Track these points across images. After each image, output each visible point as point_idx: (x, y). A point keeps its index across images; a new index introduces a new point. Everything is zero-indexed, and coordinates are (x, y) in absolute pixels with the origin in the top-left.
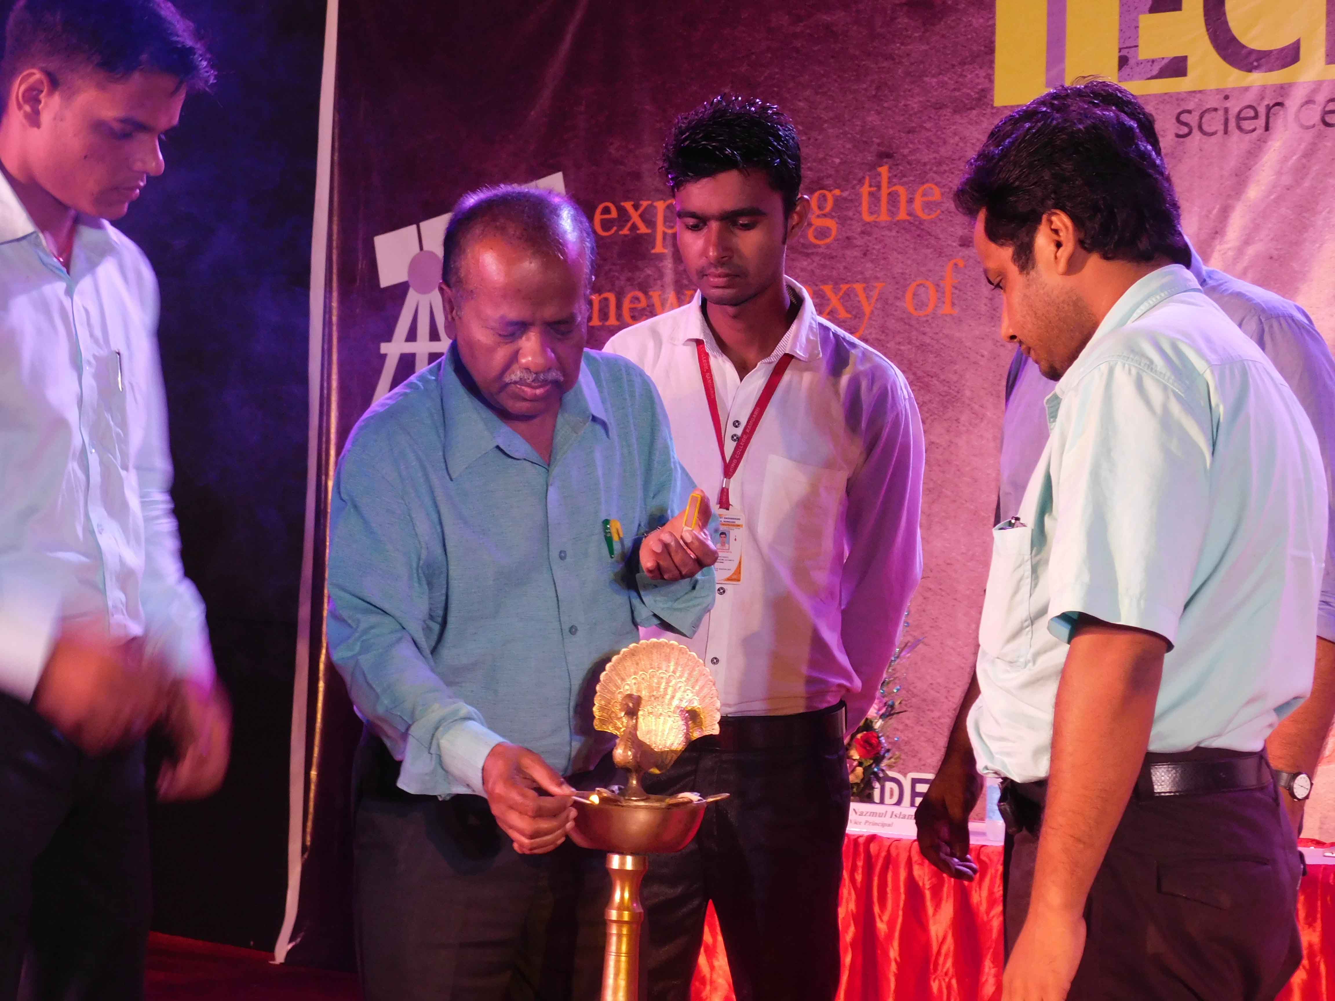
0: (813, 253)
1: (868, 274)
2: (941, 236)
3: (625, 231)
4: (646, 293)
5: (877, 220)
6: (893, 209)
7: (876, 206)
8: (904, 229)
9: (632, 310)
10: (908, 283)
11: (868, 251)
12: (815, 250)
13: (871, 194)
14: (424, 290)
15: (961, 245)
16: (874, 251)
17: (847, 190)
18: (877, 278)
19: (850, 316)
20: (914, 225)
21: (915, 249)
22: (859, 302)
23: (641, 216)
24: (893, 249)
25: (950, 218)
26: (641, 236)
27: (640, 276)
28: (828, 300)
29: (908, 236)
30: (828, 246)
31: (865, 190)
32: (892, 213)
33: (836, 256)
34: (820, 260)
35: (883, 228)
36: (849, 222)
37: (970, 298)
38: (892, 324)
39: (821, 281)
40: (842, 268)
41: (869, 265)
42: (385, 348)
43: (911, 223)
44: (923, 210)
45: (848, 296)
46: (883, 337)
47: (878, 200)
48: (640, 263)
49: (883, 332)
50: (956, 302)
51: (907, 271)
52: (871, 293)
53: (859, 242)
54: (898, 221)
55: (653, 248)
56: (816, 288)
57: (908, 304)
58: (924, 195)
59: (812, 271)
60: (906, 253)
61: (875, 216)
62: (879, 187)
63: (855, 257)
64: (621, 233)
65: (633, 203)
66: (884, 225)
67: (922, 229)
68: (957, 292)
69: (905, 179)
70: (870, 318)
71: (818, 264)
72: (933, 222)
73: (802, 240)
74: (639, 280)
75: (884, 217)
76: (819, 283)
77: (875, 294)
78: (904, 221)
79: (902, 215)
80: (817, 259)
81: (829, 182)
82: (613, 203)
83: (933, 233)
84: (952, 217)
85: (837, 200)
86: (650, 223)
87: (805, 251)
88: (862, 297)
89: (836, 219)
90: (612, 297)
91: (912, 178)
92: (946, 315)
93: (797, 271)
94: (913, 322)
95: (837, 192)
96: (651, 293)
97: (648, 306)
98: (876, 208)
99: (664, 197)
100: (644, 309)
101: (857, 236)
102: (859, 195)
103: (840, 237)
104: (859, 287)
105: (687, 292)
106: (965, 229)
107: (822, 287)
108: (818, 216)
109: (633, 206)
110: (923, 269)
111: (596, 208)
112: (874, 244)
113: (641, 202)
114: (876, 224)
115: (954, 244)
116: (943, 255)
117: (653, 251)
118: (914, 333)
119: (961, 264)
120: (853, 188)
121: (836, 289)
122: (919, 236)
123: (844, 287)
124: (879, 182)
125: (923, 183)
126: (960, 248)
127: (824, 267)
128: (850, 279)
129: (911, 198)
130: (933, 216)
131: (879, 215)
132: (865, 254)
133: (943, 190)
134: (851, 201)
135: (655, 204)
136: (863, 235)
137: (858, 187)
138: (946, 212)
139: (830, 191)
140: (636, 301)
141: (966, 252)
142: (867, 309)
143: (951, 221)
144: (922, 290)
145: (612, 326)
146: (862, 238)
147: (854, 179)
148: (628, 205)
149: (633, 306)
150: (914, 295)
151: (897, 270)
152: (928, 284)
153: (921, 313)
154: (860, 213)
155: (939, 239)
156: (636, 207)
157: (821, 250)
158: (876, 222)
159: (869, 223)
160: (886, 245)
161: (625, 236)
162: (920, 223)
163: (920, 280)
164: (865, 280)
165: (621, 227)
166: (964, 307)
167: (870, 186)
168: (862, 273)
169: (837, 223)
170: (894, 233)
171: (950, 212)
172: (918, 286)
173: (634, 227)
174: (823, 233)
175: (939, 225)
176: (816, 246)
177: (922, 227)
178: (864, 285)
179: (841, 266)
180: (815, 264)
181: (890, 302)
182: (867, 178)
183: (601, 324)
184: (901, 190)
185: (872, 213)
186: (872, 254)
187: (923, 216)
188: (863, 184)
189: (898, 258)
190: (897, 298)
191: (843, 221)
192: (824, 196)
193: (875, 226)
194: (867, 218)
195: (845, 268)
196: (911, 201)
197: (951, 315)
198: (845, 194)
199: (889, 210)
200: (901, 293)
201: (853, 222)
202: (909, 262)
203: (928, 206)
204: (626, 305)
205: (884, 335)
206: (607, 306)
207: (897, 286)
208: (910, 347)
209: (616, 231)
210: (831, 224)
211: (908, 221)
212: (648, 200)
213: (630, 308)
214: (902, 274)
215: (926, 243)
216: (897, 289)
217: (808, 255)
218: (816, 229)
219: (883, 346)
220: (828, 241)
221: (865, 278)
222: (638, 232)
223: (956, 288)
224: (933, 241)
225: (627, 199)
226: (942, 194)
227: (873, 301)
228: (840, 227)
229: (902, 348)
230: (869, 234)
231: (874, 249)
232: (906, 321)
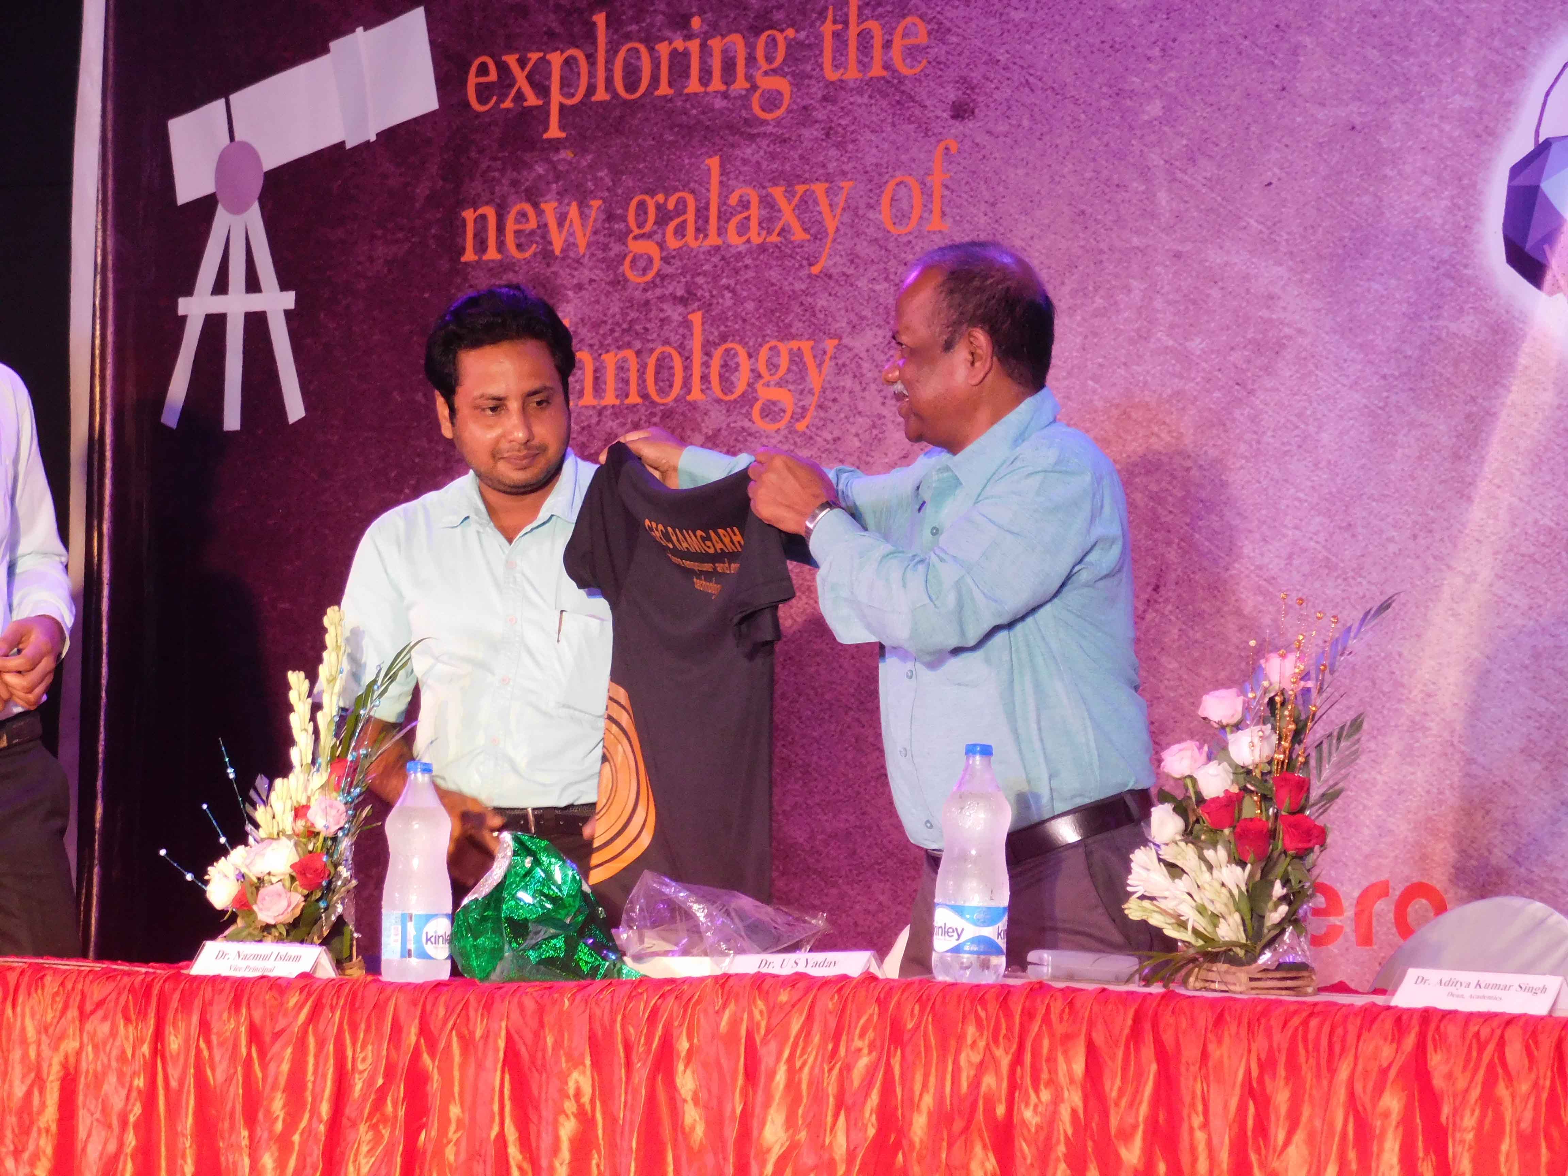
0: (758, 135)
1: (832, 166)
2: (928, 103)
3: (508, 104)
4: (536, 205)
5: (844, 77)
6: (866, 60)
7: (842, 55)
8: (880, 91)
9: (518, 233)
10: (884, 180)
11: (831, 128)
12: (762, 129)
13: (836, 35)
14: (238, 209)
15: (953, 117)
16: (840, 129)
17: (803, 29)
18: (844, 173)
19: (808, 237)
20: (893, 85)
21: (893, 125)
22: (820, 213)
23: (529, 78)
24: (865, 126)
25: (940, 73)
26: (531, 109)
27: (528, 178)
28: (780, 211)
29: (884, 103)
30: (778, 123)
31: (828, 28)
32: (864, 66)
33: (790, 139)
34: (768, 146)
35: (852, 90)
36: (806, 81)
37: (965, 203)
38: (864, 249)
39: (770, 181)
40: (796, 157)
41: (833, 152)
42: (184, 305)
43: (888, 82)
44: (904, 60)
45: (805, 204)
46: (851, 271)
47: (845, 43)
48: (527, 157)
49: (852, 262)
50: (947, 210)
51: (884, 162)
52: (836, 199)
53: (820, 115)
54: (871, 79)
55: (546, 129)
56: (764, 192)
57: (884, 215)
58: (905, 35)
59: (758, 162)
60: (882, 132)
61: (842, 71)
62: (846, 23)
63: (816, 139)
64: (503, 106)
65: (517, 56)
66: (851, 84)
67: (903, 92)
68: (947, 193)
69: (880, 10)
70: (835, 240)
71: (765, 153)
72: (917, 80)
73: (744, 113)
74: (528, 184)
75: (852, 74)
76: (767, 184)
77: (841, 200)
78: (879, 79)
79: (876, 70)
80: (764, 143)
81: (778, 16)
82: (492, 56)
83: (917, 98)
84: (941, 70)
85: (790, 45)
86: (542, 90)
87: (749, 130)
88: (824, 205)
89: (789, 77)
90: (490, 212)
91: (889, 8)
92: (934, 233)
93: (738, 163)
94: (891, 246)
95: (790, 33)
96: (542, 206)
97: (539, 227)
98: (843, 59)
99: (561, 46)
100: (532, 233)
101: (817, 105)
102: (819, 37)
103: (795, 107)
104: (819, 188)
105: (592, 203)
106: (959, 89)
107: (770, 190)
108: (766, 73)
109: (518, 60)
110: (904, 158)
111: (470, 65)
112: (840, 117)
113: (529, 55)
114: (841, 85)
115: (945, 115)
116: (930, 133)
117: (545, 136)
118: (893, 262)
119: (954, 147)
120: (812, 25)
121: (790, 193)
122: (898, 102)
123: (800, 189)
124: (847, 15)
125: (904, 16)
126: (952, 122)
127: (773, 156)
128: (807, 175)
129: (888, 41)
130: (917, 70)
131: (846, 68)
132: (827, 135)
133: (929, 27)
134: (809, 46)
135: (548, 57)
136: (824, 104)
137: (818, 23)
138: (934, 64)
139: (782, 31)
140: (524, 220)
141: (958, 128)
142: (831, 225)
143: (940, 76)
144: (903, 191)
145: (493, 261)
146: (825, 108)
147: (813, 10)
148: (511, 60)
149: (518, 227)
150: (892, 199)
151: (870, 160)
152: (911, 181)
153: (902, 230)
154: (821, 66)
155: (926, 107)
156: (522, 63)
157: (769, 129)
158: (842, 81)
159: (833, 83)
160: (855, 119)
161: (508, 110)
162: (900, 82)
163: (899, 176)
164: (829, 178)
165: (502, 98)
166: (958, 218)
167: (835, 22)
168: (824, 166)
169: (791, 84)
170: (865, 99)
171: (939, 63)
172: (897, 185)
173: (520, 97)
174: (772, 101)
175: (924, 84)
176: (764, 122)
177: (903, 88)
178: (827, 185)
179: (795, 155)
180: (762, 153)
181: (861, 212)
182: (831, 7)
183: (476, 258)
184: (874, 26)
185: (837, 67)
186: (836, 133)
187: (904, 70)
188: (826, 18)
189: (871, 140)
190: (870, 206)
191: (799, 80)
192: (774, 40)
193: (841, 88)
194: (831, 75)
195: (801, 157)
196: (887, 45)
197: (940, 231)
198: (802, 35)
199: (860, 62)
200: (876, 198)
201: (813, 82)
202: (886, 146)
203: (912, 52)
204: (510, 226)
205: (853, 267)
206: (484, 228)
207: (869, 187)
208: (886, 285)
209: (497, 103)
210: (782, 84)
211: (883, 78)
212: (539, 50)
213: (515, 232)
214: (877, 165)
215: (908, 114)
216: (871, 190)
217: (752, 137)
218: (762, 95)
219: (852, 285)
220: (779, 113)
221: (828, 174)
222: (525, 104)
223: (947, 187)
224: (917, 112)
225: (510, 50)
226: (930, 33)
227: (839, 211)
228: (795, 90)
229: (878, 287)
230: (834, 102)
231: (840, 125)
232: (882, 242)
